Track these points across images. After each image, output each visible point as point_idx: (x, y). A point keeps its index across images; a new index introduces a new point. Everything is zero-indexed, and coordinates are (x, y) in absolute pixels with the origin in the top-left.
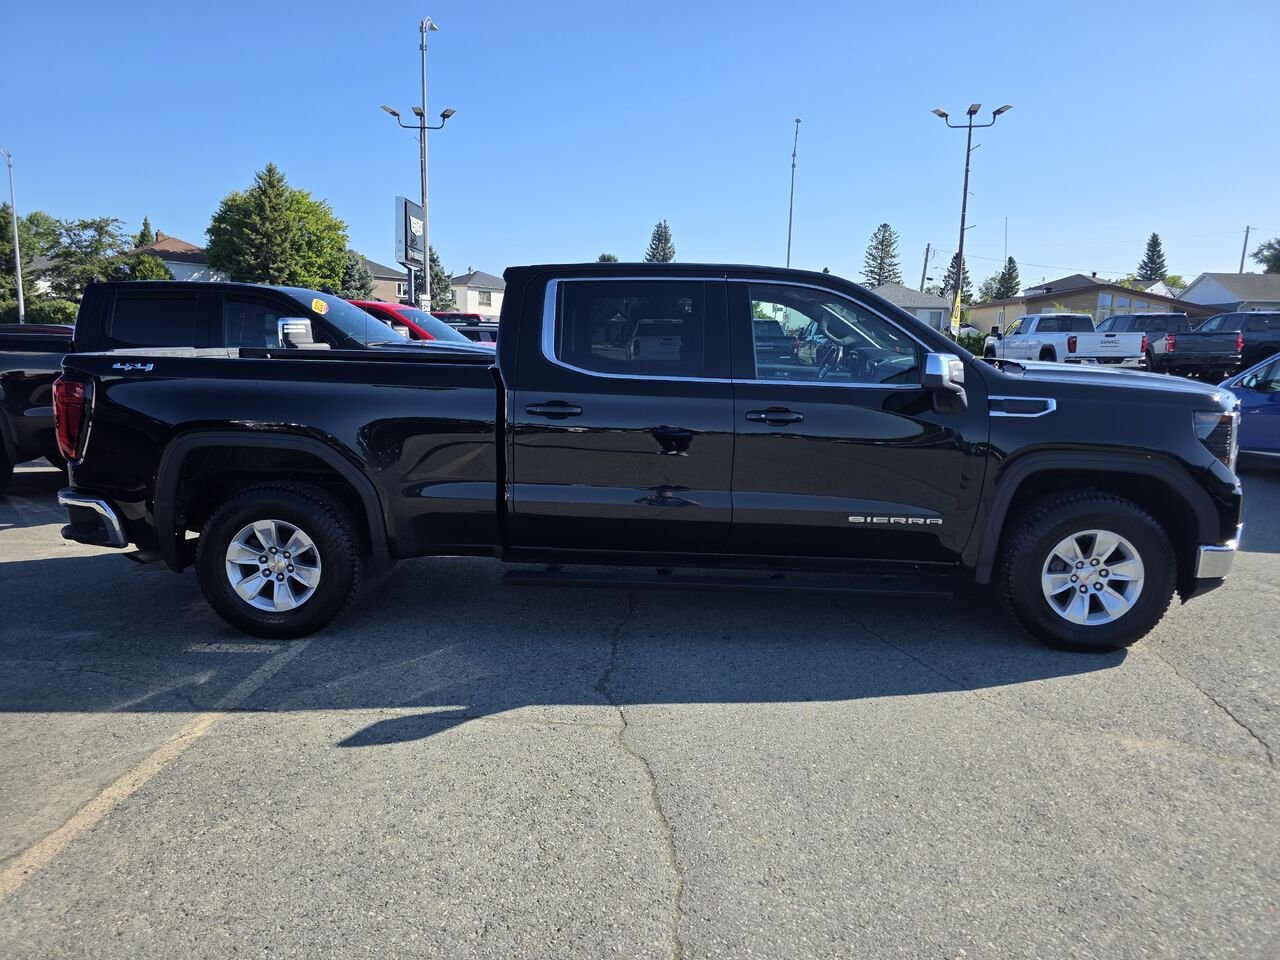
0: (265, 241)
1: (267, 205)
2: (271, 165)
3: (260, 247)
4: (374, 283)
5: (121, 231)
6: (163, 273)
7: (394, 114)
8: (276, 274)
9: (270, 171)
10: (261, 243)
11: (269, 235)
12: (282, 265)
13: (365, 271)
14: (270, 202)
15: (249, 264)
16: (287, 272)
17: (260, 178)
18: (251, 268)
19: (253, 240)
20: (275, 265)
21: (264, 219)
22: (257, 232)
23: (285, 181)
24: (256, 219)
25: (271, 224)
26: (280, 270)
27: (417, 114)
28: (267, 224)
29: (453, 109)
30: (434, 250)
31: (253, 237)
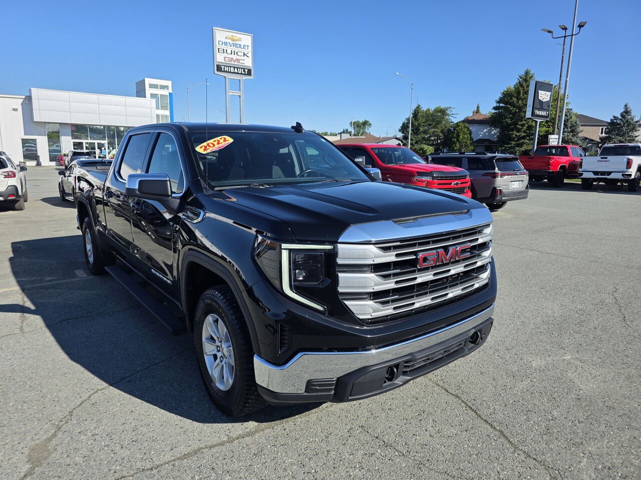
0: (517, 110)
1: (522, 91)
2: (527, 70)
3: (514, 114)
4: (581, 128)
5: (452, 113)
6: (466, 130)
7: (549, 32)
8: (521, 127)
9: (527, 73)
10: (516, 112)
11: (520, 107)
12: (525, 122)
13: (576, 122)
14: (523, 90)
15: (508, 123)
16: (526, 125)
17: (521, 78)
18: (509, 125)
19: (511, 111)
20: (521, 123)
21: (518, 99)
22: (514, 106)
23: (534, 77)
24: (515, 99)
25: (522, 101)
26: (523, 125)
27: (563, 29)
28: (520, 102)
29: (585, 21)
30: (628, 107)
31: (512, 109)
